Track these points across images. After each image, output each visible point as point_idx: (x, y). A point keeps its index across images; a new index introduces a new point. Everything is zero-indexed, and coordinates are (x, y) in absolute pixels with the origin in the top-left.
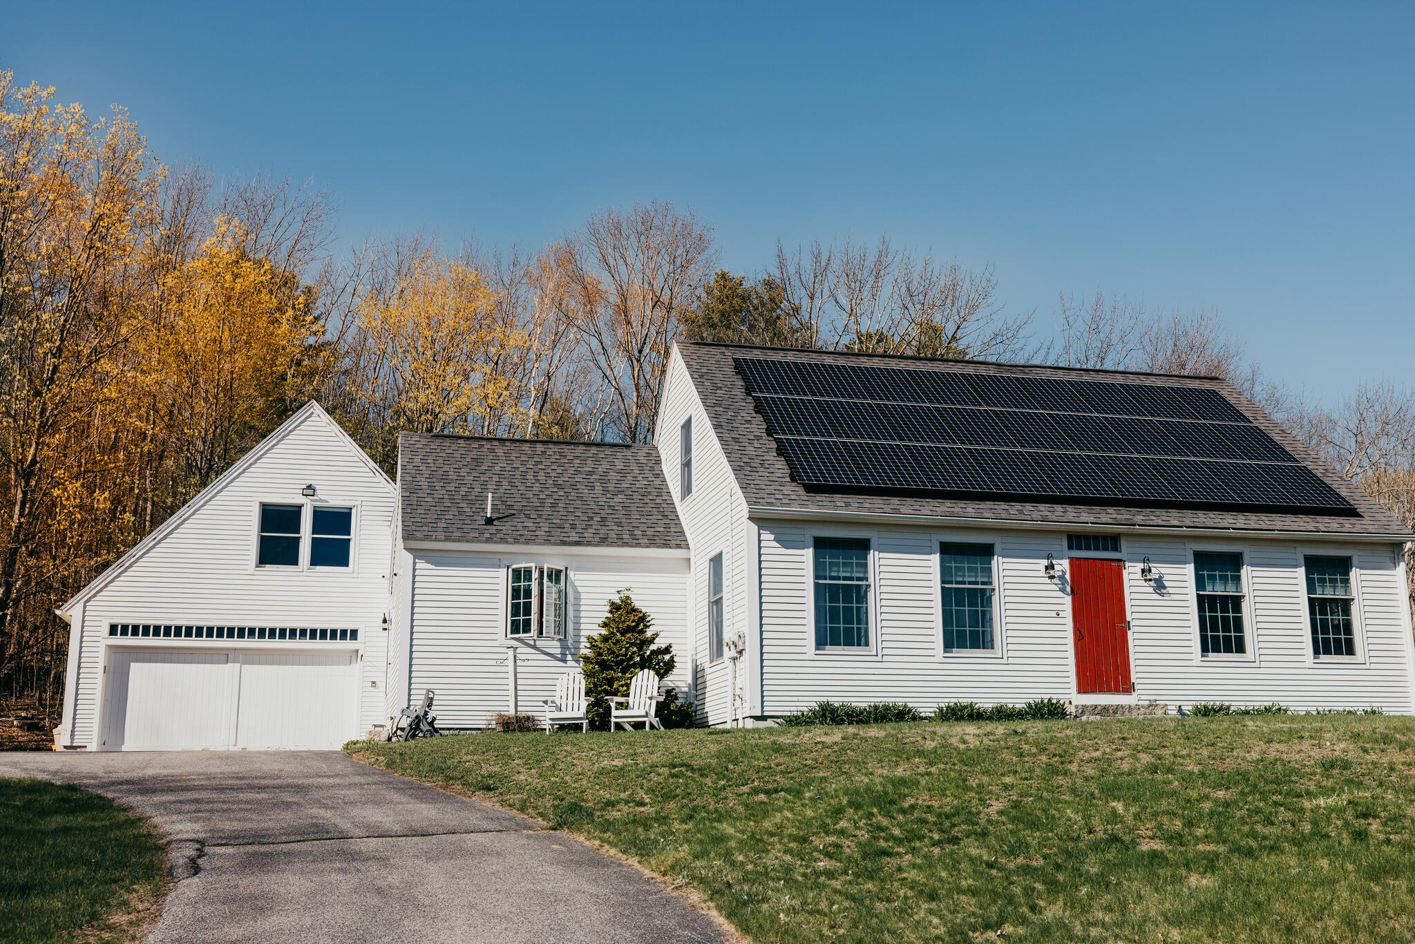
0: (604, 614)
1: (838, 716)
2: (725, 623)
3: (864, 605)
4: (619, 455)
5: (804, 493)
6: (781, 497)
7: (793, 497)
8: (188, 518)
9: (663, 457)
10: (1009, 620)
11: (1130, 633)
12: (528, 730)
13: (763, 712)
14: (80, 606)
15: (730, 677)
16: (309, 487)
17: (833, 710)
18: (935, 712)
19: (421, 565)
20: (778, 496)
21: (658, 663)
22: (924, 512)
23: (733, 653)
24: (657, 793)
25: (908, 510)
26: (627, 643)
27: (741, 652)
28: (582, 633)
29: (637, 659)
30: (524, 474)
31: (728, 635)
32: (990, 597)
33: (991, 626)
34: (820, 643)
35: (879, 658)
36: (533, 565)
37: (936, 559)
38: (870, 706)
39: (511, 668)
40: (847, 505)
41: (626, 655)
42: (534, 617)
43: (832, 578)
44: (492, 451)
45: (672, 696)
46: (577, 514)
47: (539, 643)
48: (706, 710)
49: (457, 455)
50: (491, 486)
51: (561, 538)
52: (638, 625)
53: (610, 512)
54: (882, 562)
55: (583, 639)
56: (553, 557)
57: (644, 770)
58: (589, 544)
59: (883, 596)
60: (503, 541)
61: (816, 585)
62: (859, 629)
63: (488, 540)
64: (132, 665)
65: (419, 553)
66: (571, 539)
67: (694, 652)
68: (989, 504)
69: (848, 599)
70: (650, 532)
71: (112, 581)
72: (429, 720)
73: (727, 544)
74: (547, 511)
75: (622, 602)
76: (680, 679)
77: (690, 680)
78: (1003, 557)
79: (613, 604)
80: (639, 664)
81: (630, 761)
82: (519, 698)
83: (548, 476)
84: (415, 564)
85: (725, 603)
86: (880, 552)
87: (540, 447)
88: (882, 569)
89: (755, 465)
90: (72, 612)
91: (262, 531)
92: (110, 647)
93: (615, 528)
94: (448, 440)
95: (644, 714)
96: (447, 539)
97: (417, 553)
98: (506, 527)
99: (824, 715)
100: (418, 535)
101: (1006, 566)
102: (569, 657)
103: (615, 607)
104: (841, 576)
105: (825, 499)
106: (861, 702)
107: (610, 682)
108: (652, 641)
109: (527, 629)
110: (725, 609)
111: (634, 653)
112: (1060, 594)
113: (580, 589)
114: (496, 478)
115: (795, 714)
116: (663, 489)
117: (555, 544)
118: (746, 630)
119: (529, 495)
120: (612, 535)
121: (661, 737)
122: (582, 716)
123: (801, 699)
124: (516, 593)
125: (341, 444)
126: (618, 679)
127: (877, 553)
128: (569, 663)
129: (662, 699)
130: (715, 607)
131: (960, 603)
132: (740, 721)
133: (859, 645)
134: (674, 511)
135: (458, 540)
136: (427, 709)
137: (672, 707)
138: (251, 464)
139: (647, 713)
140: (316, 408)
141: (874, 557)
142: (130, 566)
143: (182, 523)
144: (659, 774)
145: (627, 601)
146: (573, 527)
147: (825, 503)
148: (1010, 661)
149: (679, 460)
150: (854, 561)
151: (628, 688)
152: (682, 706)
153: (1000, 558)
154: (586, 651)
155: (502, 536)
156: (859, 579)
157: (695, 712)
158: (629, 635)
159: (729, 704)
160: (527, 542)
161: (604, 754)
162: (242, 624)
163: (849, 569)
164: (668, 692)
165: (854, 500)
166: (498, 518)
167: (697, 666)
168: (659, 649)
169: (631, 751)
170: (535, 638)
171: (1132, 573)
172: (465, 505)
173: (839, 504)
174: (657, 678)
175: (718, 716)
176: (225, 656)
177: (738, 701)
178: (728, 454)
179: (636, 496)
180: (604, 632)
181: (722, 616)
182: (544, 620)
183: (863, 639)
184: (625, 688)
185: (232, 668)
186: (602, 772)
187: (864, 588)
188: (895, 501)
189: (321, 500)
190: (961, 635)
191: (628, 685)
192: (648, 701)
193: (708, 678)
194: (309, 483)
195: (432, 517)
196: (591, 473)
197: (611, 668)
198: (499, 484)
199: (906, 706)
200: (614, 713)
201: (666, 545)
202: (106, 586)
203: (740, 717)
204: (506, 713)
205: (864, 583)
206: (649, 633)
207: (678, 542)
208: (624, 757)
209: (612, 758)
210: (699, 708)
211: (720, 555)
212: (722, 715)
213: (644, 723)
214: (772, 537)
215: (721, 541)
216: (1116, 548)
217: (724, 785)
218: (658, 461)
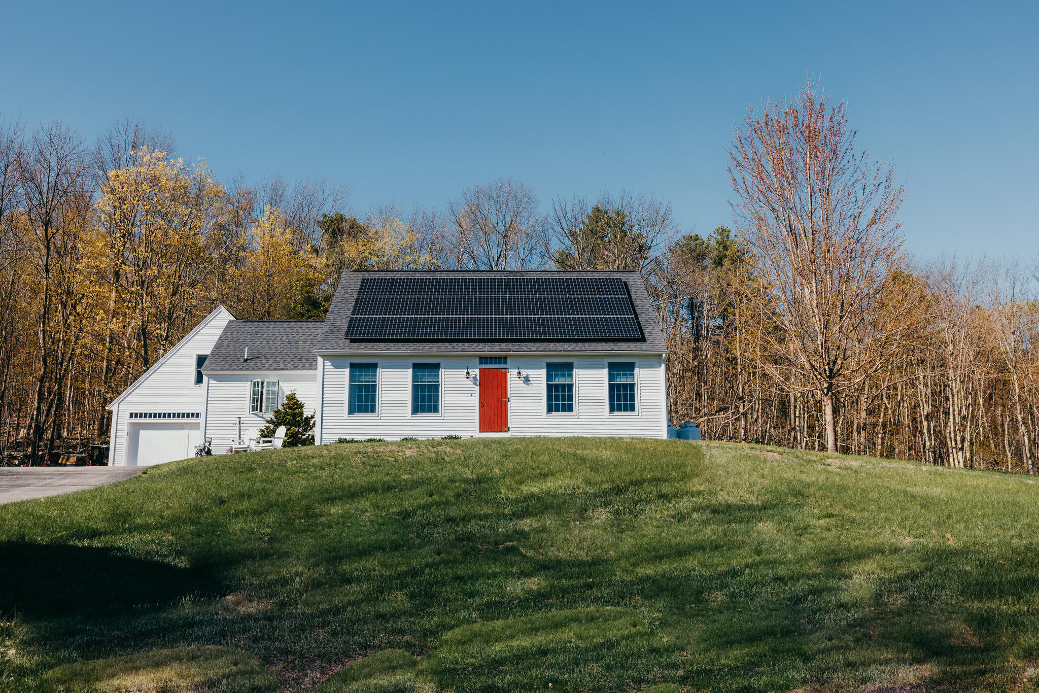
0: (284, 401)
3: (374, 394)
5: (348, 343)
7: (341, 345)
8: (164, 363)
10: (446, 399)
11: (509, 403)
14: (116, 405)
19: (212, 381)
20: (334, 345)
22: (402, 349)
25: (395, 348)
32: (438, 388)
33: (438, 402)
34: (352, 411)
36: (260, 380)
37: (410, 371)
40: (366, 347)
43: (359, 382)
46: (290, 355)
47: (264, 416)
51: (275, 367)
52: (298, 407)
53: (307, 353)
54: (383, 373)
56: (273, 376)
58: (287, 369)
59: (383, 389)
60: (250, 369)
61: (351, 385)
62: (372, 405)
63: (244, 369)
64: (141, 431)
65: (211, 376)
66: (281, 367)
68: (439, 344)
74: (276, 354)
75: (292, 396)
78: (445, 369)
79: (288, 396)
88: (384, 376)
89: (334, 330)
90: (113, 408)
91: (196, 367)
92: (131, 423)
93: (305, 361)
96: (221, 369)
98: (251, 363)
101: (446, 373)
104: (364, 380)
105: (357, 345)
108: (305, 413)
112: (474, 386)
113: (284, 391)
117: (272, 370)
120: (301, 365)
122: (247, 447)
124: (254, 393)
127: (381, 369)
131: (422, 391)
133: (371, 412)
135: (229, 369)
138: (192, 337)
141: (379, 371)
142: (139, 386)
143: (161, 366)
145: (294, 396)
146: (284, 362)
147: (355, 347)
148: (446, 418)
150: (369, 373)
153: (442, 370)
156: (372, 382)
160: (259, 370)
162: (188, 412)
163: (366, 377)
165: (371, 345)
166: (249, 359)
170: (263, 413)
171: (512, 375)
173: (362, 347)
176: (181, 427)
180: (282, 409)
182: (266, 405)
183: (373, 409)
187: (374, 386)
188: (392, 345)
190: (423, 406)
195: (220, 359)
202: (128, 395)
204: (233, 448)
205: (374, 383)
206: (301, 411)
214: (330, 364)
216: (505, 363)
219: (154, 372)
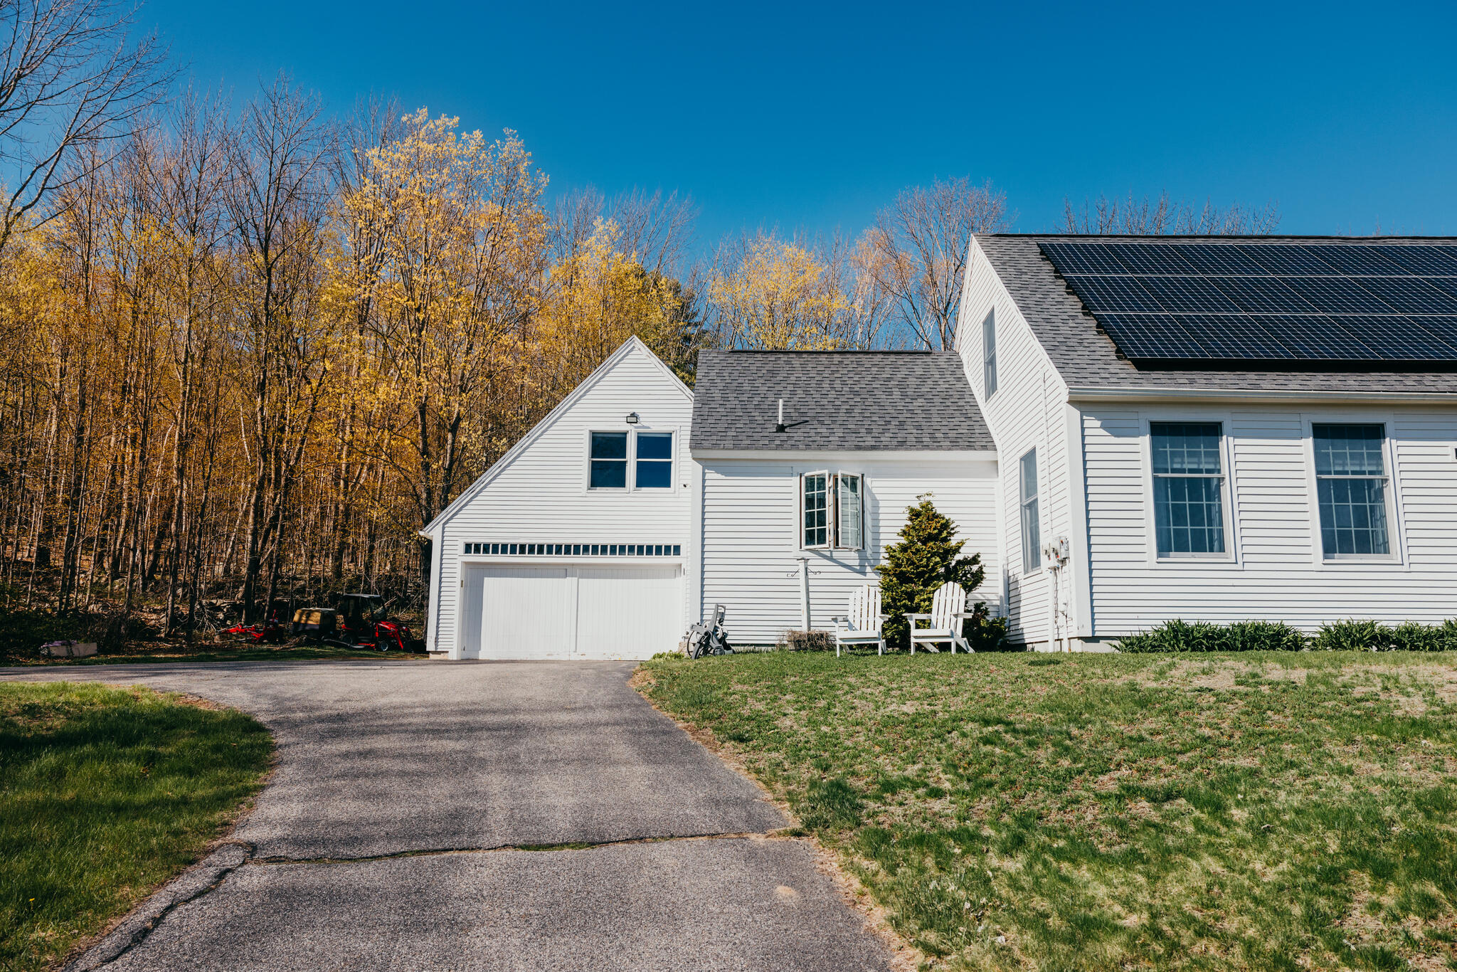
0: (904, 521)
1: (1194, 638)
2: (1042, 528)
3: (1217, 502)
4: (919, 362)
5: (1136, 371)
6: (1108, 376)
7: (1122, 376)
8: (528, 447)
9: (964, 362)
10: (1408, 517)
12: (821, 649)
13: (1093, 631)
14: (439, 528)
15: (1051, 589)
16: (633, 415)
17: (1187, 630)
18: (1321, 633)
19: (711, 475)
20: (1103, 375)
21: (965, 575)
22: (1291, 387)
23: (1054, 562)
24: (961, 771)
25: (1269, 385)
26: (929, 552)
27: (1063, 561)
28: (883, 543)
29: (942, 570)
30: (820, 383)
31: (1046, 541)
32: (1381, 490)
33: (1384, 525)
34: (1164, 547)
35: (1239, 566)
36: (826, 472)
37: (1308, 444)
38: (1234, 626)
39: (802, 581)
40: (1192, 382)
41: (927, 566)
42: (829, 526)
43: (1174, 471)
44: (788, 362)
45: (981, 611)
46: (874, 419)
47: (836, 555)
48: (1021, 626)
49: (753, 368)
50: (786, 395)
51: (856, 443)
52: (940, 532)
53: (909, 415)
54: (1238, 449)
55: (883, 550)
56: (847, 463)
57: (943, 724)
58: (886, 448)
59: (1241, 491)
60: (794, 447)
61: (1156, 479)
62: (1211, 531)
63: (778, 447)
64: (486, 579)
65: (709, 463)
66: (867, 443)
67: (1005, 562)
68: (1375, 376)
69: (1195, 495)
70: (952, 434)
71: (466, 505)
72: (719, 637)
73: (1041, 437)
74: (842, 416)
75: (922, 507)
76: (990, 591)
77: (1001, 592)
78: (1398, 439)
79: (912, 510)
80: (943, 575)
81: (926, 707)
82: (812, 613)
83: (844, 383)
84: (704, 474)
85: (1041, 505)
86: (1235, 437)
87: (837, 358)
88: (1239, 458)
89: (1072, 344)
90: (433, 532)
91: (593, 456)
92: (467, 563)
93: (915, 431)
94: (745, 355)
95: (949, 634)
96: (736, 447)
97: (707, 463)
98: (798, 434)
99: (1175, 637)
100: (706, 444)
101: (1402, 450)
102: (868, 569)
103: (915, 514)
104: (1187, 466)
105: (1162, 376)
106: (1222, 620)
107: (911, 596)
108: (956, 550)
109: (822, 540)
110: (1041, 513)
111: (937, 563)
113: (878, 497)
114: (790, 387)
115: (1137, 634)
116: (965, 391)
117: (849, 449)
118: (1069, 535)
119: (825, 402)
120: (911, 439)
121: (969, 667)
122: (877, 636)
123: (1141, 616)
124: (810, 502)
125: (660, 374)
126: (918, 593)
127: (1231, 439)
128: (869, 576)
129: (969, 616)
130: (1028, 511)
131: (1341, 497)
132: (1065, 643)
133: (1211, 550)
134: (978, 412)
135: (747, 448)
136: (717, 625)
137: (983, 623)
138: (581, 397)
139: (952, 632)
140: (637, 342)
141: (1227, 444)
142: (480, 491)
143: (523, 452)
144: (964, 735)
145: (927, 507)
146: (869, 431)
147: (1163, 381)
148: (1413, 568)
149: (982, 359)
150: (1202, 449)
151: (931, 604)
152: (994, 622)
153: (1394, 441)
154: (886, 563)
155: (793, 443)
156: (1208, 471)
157: (1009, 627)
158: (931, 544)
159: (1051, 620)
160: (820, 447)
161: (893, 693)
162: (577, 542)
163: (1196, 460)
164: (978, 607)
165: (1199, 376)
166: (791, 426)
167: (1009, 577)
168: (965, 559)
169: (929, 691)
170: (832, 549)
172: (757, 414)
173: (1181, 381)
174: (963, 593)
175: (1035, 634)
176: (565, 571)
177: (1061, 619)
178: (1039, 335)
179: (937, 400)
180: (903, 541)
181: (1037, 520)
182: (840, 530)
183: (1216, 544)
184: (927, 603)
185: (570, 582)
186: (891, 722)
187: (1215, 482)
188: (1252, 376)
189: (644, 427)
190: (1344, 537)
191: (930, 600)
192: (954, 619)
193: (1023, 590)
194: (632, 411)
195: (722, 426)
196: (889, 379)
197: (910, 580)
198: (793, 393)
199: (1282, 626)
200: (914, 632)
201: (970, 447)
202: (460, 509)
203: (1064, 636)
204: (797, 629)
205: (1215, 475)
206: (953, 542)
207: (984, 444)
208: (918, 699)
209: (903, 699)
210: (1012, 623)
211: (1033, 451)
212: (1044, 633)
213: (949, 644)
214: (1098, 423)
215: (1032, 436)
217: (1069, 771)
218: (960, 366)
219: (509, 465)
